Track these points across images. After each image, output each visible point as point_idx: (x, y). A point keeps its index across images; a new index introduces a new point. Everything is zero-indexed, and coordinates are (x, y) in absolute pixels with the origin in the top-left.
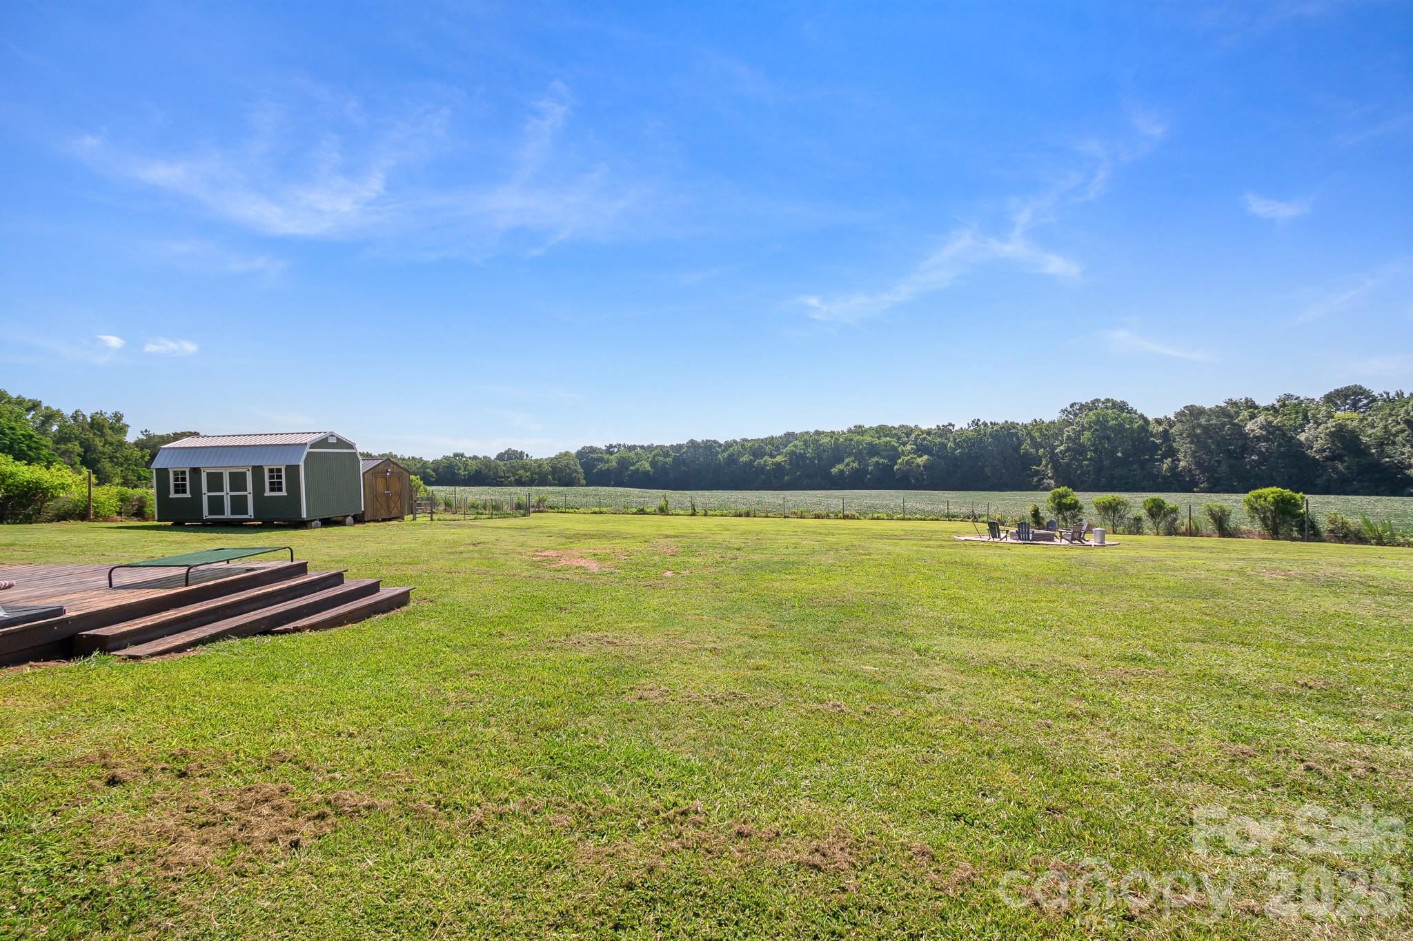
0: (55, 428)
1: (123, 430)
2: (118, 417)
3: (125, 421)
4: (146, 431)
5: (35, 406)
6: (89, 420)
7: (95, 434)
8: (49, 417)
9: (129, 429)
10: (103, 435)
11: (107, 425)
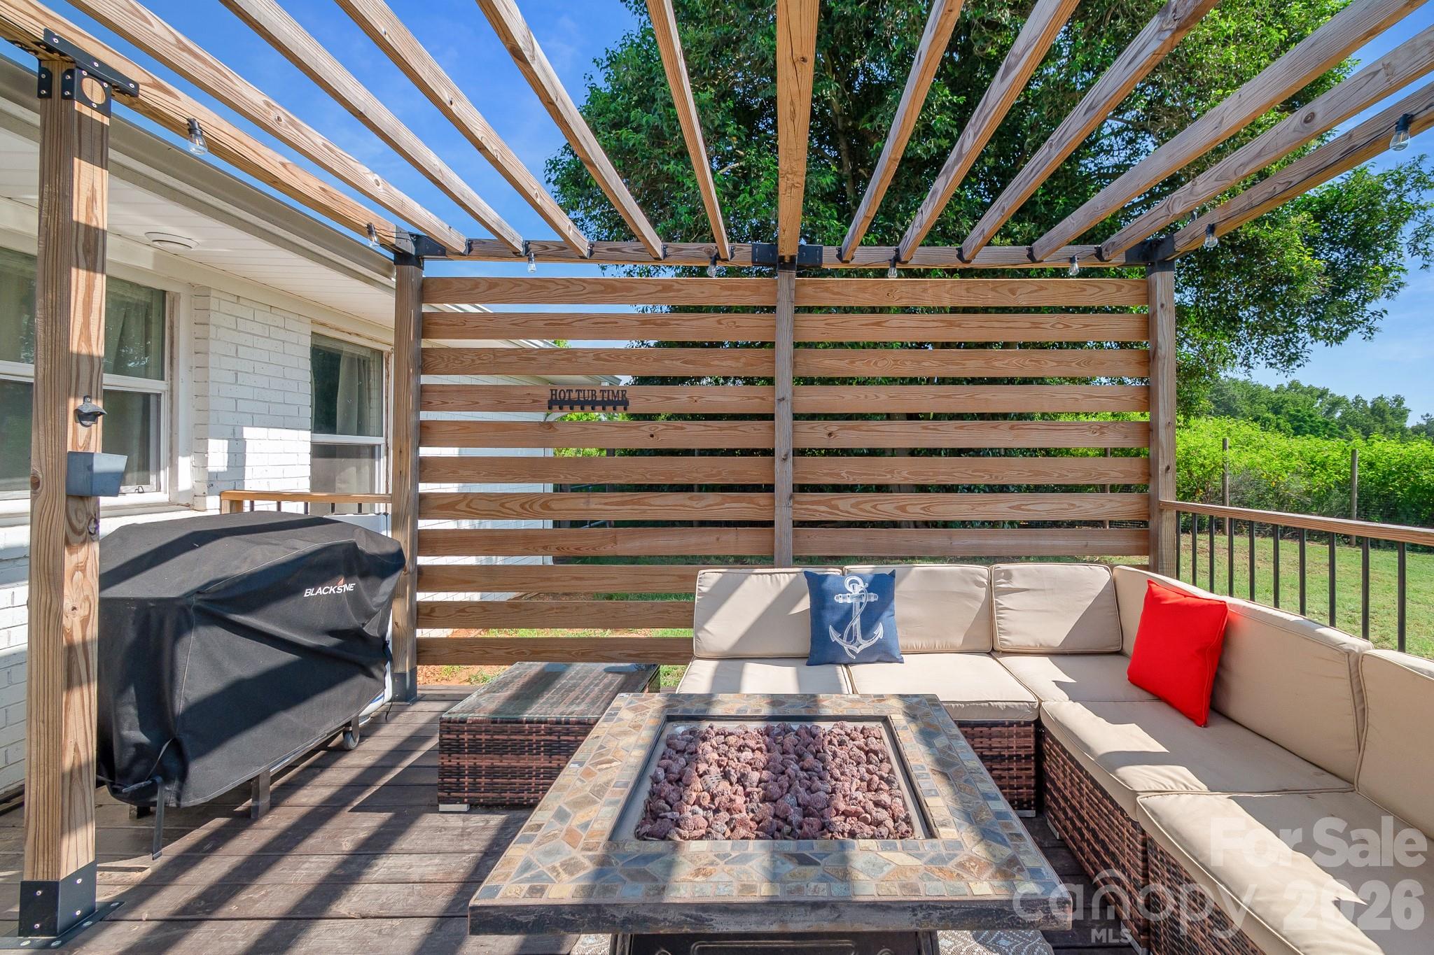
0: (1338, 415)
1: (1403, 415)
2: (1399, 400)
3: (1406, 405)
4: (1428, 415)
5: (1323, 394)
6: (1369, 405)
7: (1376, 420)
8: (1336, 403)
9: (1410, 414)
10: (1383, 421)
11: (1387, 409)
